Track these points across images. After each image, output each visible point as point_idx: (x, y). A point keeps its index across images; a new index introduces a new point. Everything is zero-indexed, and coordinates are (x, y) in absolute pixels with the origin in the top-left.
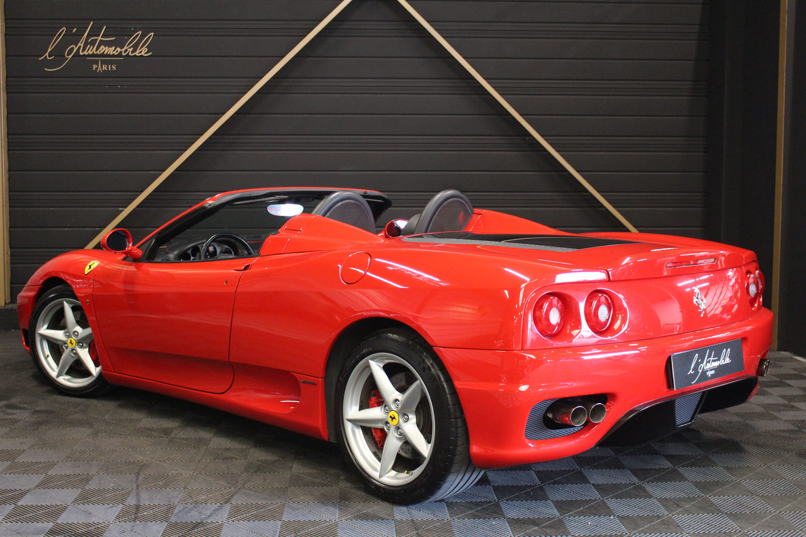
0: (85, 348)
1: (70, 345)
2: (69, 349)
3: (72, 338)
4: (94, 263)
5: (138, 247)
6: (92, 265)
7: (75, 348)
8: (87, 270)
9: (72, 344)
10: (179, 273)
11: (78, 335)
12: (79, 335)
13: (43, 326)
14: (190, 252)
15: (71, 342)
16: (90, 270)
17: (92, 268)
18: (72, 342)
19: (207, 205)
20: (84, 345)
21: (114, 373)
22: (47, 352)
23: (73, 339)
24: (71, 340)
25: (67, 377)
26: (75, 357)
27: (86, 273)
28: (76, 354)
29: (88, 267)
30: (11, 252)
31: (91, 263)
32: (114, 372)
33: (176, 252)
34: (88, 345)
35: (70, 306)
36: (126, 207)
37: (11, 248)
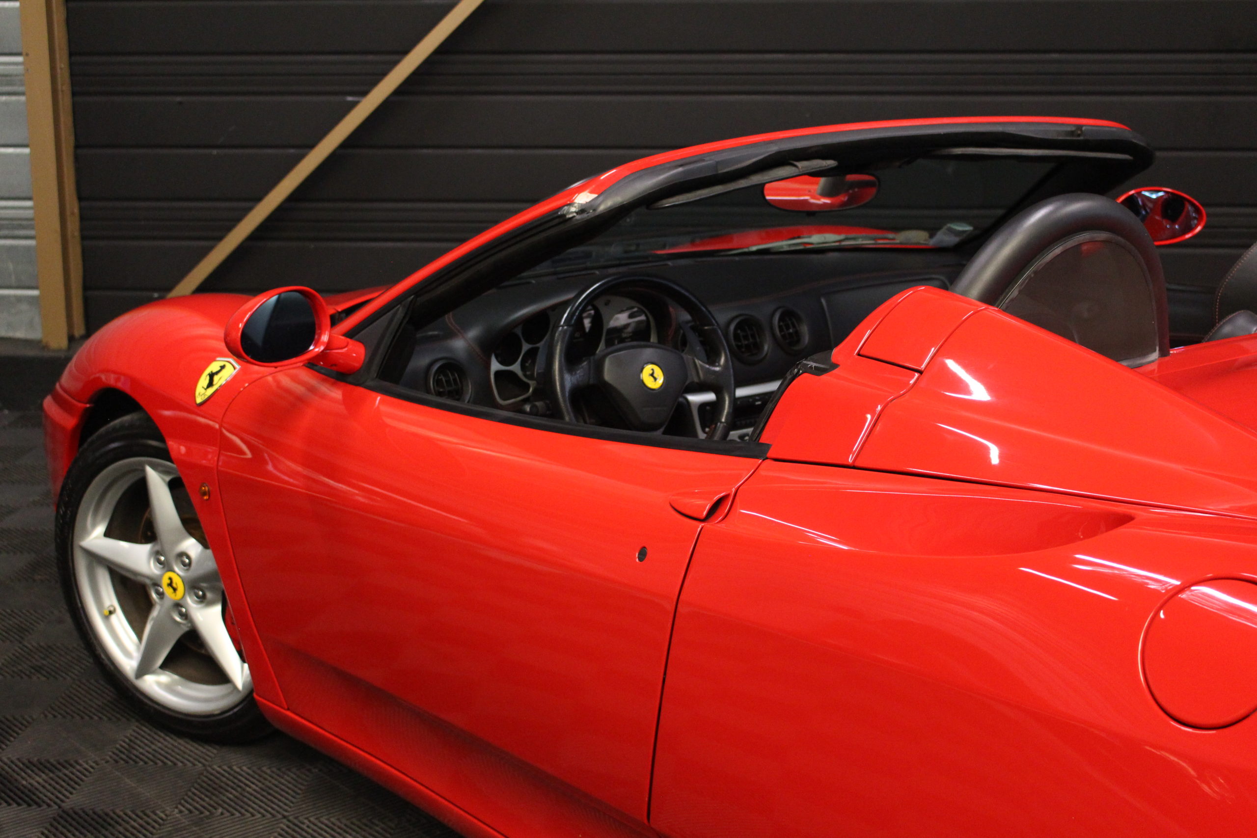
0: (211, 603)
1: (168, 591)
2: (167, 603)
3: (174, 571)
4: (223, 367)
5: (351, 334)
6: (217, 373)
7: (181, 602)
8: (202, 392)
9: (175, 590)
10: (474, 452)
11: (190, 564)
12: (193, 565)
13: (94, 526)
14: (519, 331)
15: (170, 584)
16: (211, 391)
17: (219, 381)
18: (174, 585)
19: (573, 209)
20: (209, 595)
21: (289, 713)
22: (110, 598)
23: (178, 574)
24: (170, 579)
25: (165, 678)
26: (183, 624)
27: (199, 400)
28: (186, 616)
29: (204, 380)
30: (81, 209)
31: (214, 367)
32: (288, 709)
33: (473, 333)
34: (220, 597)
35: (164, 480)
36: (365, 93)
37: (80, 199)
